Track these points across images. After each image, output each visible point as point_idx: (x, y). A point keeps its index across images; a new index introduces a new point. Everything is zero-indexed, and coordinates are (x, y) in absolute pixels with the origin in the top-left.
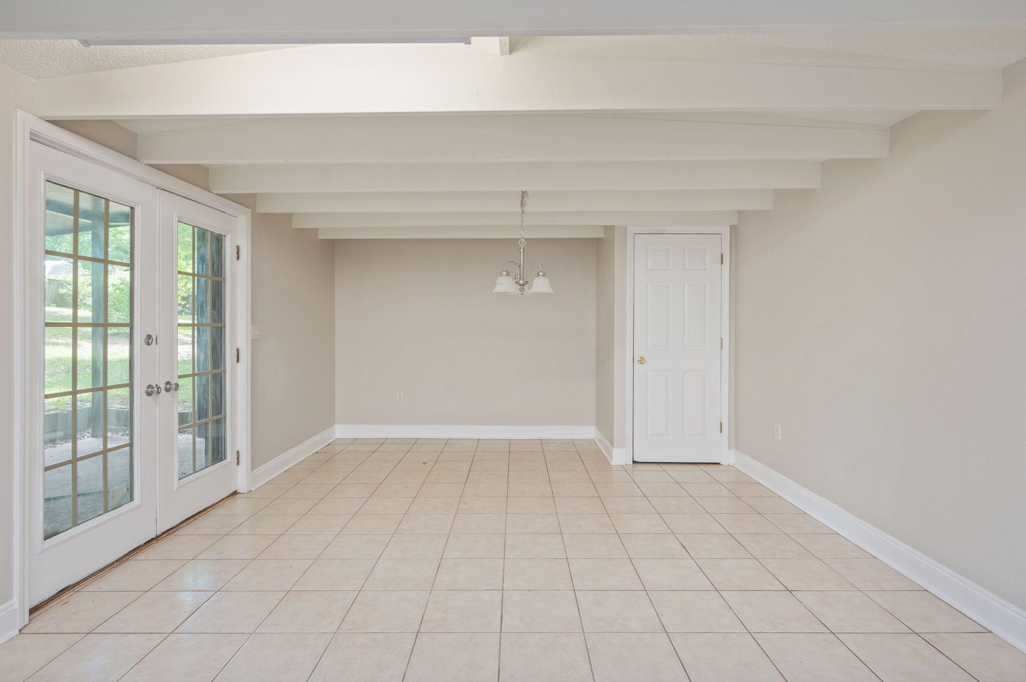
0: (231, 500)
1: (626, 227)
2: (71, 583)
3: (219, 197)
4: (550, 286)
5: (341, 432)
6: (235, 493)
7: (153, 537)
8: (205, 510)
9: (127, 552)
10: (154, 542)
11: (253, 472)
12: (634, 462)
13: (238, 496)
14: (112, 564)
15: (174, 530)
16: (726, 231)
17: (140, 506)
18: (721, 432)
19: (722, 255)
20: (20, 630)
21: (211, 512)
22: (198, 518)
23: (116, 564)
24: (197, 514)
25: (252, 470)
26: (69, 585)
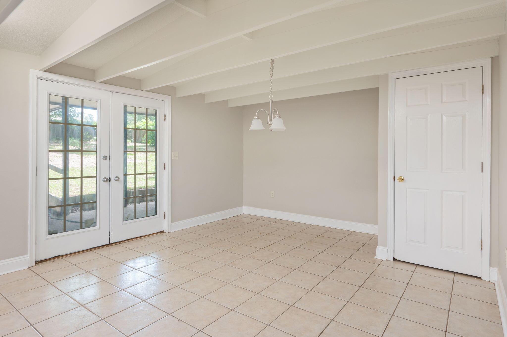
0: (159, 234)
1: (388, 74)
2: (61, 255)
3: (146, 92)
4: (284, 124)
5: (246, 210)
6: (163, 232)
7: (107, 244)
8: (141, 237)
9: (92, 247)
10: (108, 246)
11: (172, 223)
12: (394, 259)
13: (164, 233)
14: (84, 251)
15: (121, 243)
16: (487, 63)
17: (99, 229)
18: (481, 249)
19: (483, 86)
20: (29, 267)
21: (144, 239)
22: (136, 240)
23: (85, 251)
24: (135, 238)
25: (171, 223)
26: (60, 255)
